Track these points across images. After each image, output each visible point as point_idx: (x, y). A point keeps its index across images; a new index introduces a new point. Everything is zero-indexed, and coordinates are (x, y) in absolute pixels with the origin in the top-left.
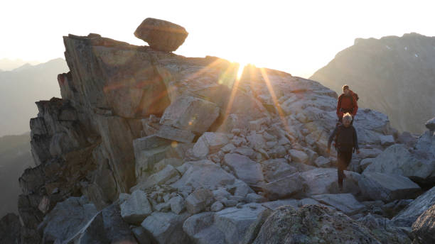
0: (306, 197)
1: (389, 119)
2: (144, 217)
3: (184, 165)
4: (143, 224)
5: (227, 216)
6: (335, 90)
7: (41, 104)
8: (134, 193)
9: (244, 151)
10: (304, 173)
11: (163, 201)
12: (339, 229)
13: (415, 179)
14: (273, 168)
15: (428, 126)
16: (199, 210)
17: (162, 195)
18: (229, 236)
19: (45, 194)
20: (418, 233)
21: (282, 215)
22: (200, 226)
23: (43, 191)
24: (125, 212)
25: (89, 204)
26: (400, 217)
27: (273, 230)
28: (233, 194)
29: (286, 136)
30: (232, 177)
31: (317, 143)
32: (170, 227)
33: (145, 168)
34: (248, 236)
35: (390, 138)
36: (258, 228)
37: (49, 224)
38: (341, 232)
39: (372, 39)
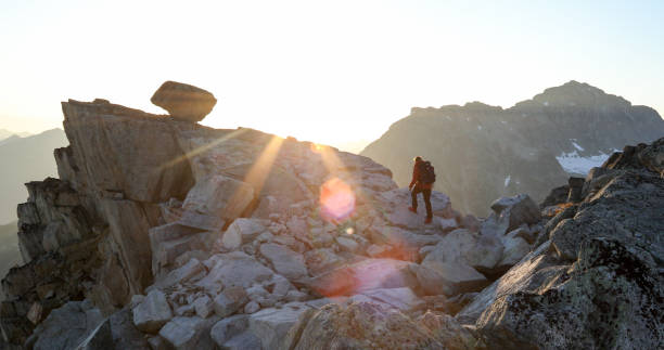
0: (357, 293)
1: (452, 200)
2: (163, 323)
3: (212, 258)
4: (161, 332)
5: (265, 319)
6: (389, 167)
7: (32, 186)
8: (150, 294)
9: (284, 239)
10: (354, 265)
11: (186, 303)
12: (394, 330)
13: (480, 269)
14: (319, 259)
15: (493, 208)
16: (230, 312)
17: (184, 296)
18: (266, 342)
19: (37, 299)
20: (483, 331)
21: (327, 316)
22: (231, 331)
23: (33, 295)
24: (139, 317)
25: (92, 311)
26: (465, 314)
27: (318, 334)
28: (271, 292)
29: (334, 222)
30: (271, 271)
31: (370, 229)
32: (195, 335)
33: (164, 262)
34: (288, 342)
35: (451, 222)
36: (300, 331)
37: (41, 337)
38: (396, 333)
39: (430, 109)
